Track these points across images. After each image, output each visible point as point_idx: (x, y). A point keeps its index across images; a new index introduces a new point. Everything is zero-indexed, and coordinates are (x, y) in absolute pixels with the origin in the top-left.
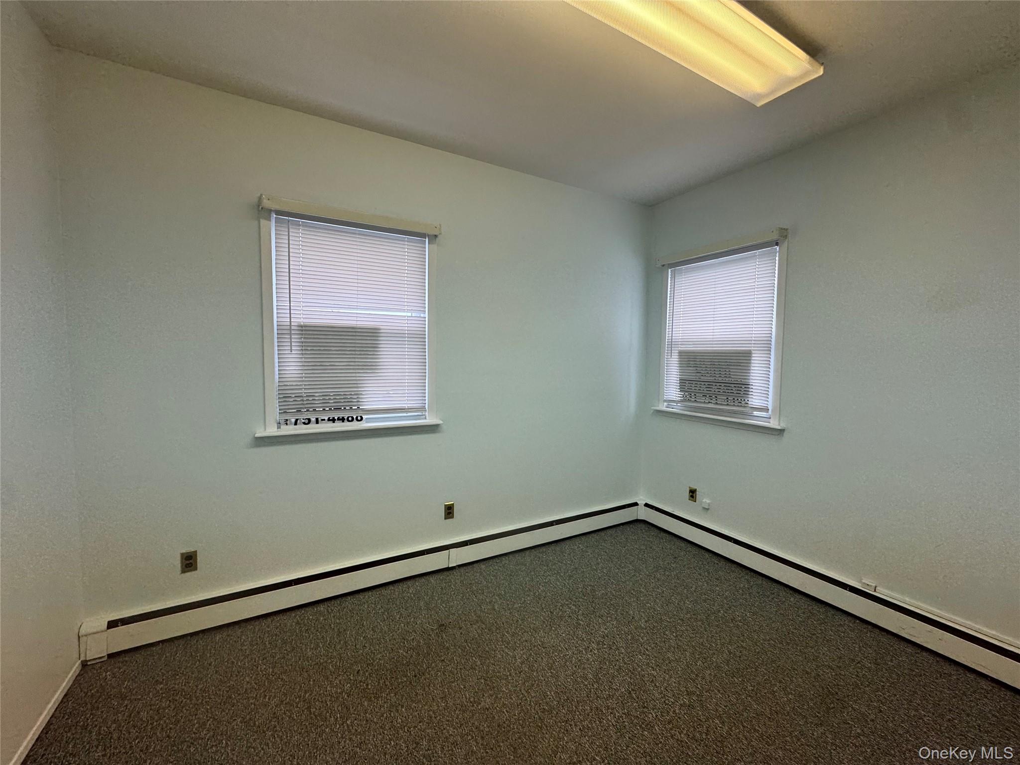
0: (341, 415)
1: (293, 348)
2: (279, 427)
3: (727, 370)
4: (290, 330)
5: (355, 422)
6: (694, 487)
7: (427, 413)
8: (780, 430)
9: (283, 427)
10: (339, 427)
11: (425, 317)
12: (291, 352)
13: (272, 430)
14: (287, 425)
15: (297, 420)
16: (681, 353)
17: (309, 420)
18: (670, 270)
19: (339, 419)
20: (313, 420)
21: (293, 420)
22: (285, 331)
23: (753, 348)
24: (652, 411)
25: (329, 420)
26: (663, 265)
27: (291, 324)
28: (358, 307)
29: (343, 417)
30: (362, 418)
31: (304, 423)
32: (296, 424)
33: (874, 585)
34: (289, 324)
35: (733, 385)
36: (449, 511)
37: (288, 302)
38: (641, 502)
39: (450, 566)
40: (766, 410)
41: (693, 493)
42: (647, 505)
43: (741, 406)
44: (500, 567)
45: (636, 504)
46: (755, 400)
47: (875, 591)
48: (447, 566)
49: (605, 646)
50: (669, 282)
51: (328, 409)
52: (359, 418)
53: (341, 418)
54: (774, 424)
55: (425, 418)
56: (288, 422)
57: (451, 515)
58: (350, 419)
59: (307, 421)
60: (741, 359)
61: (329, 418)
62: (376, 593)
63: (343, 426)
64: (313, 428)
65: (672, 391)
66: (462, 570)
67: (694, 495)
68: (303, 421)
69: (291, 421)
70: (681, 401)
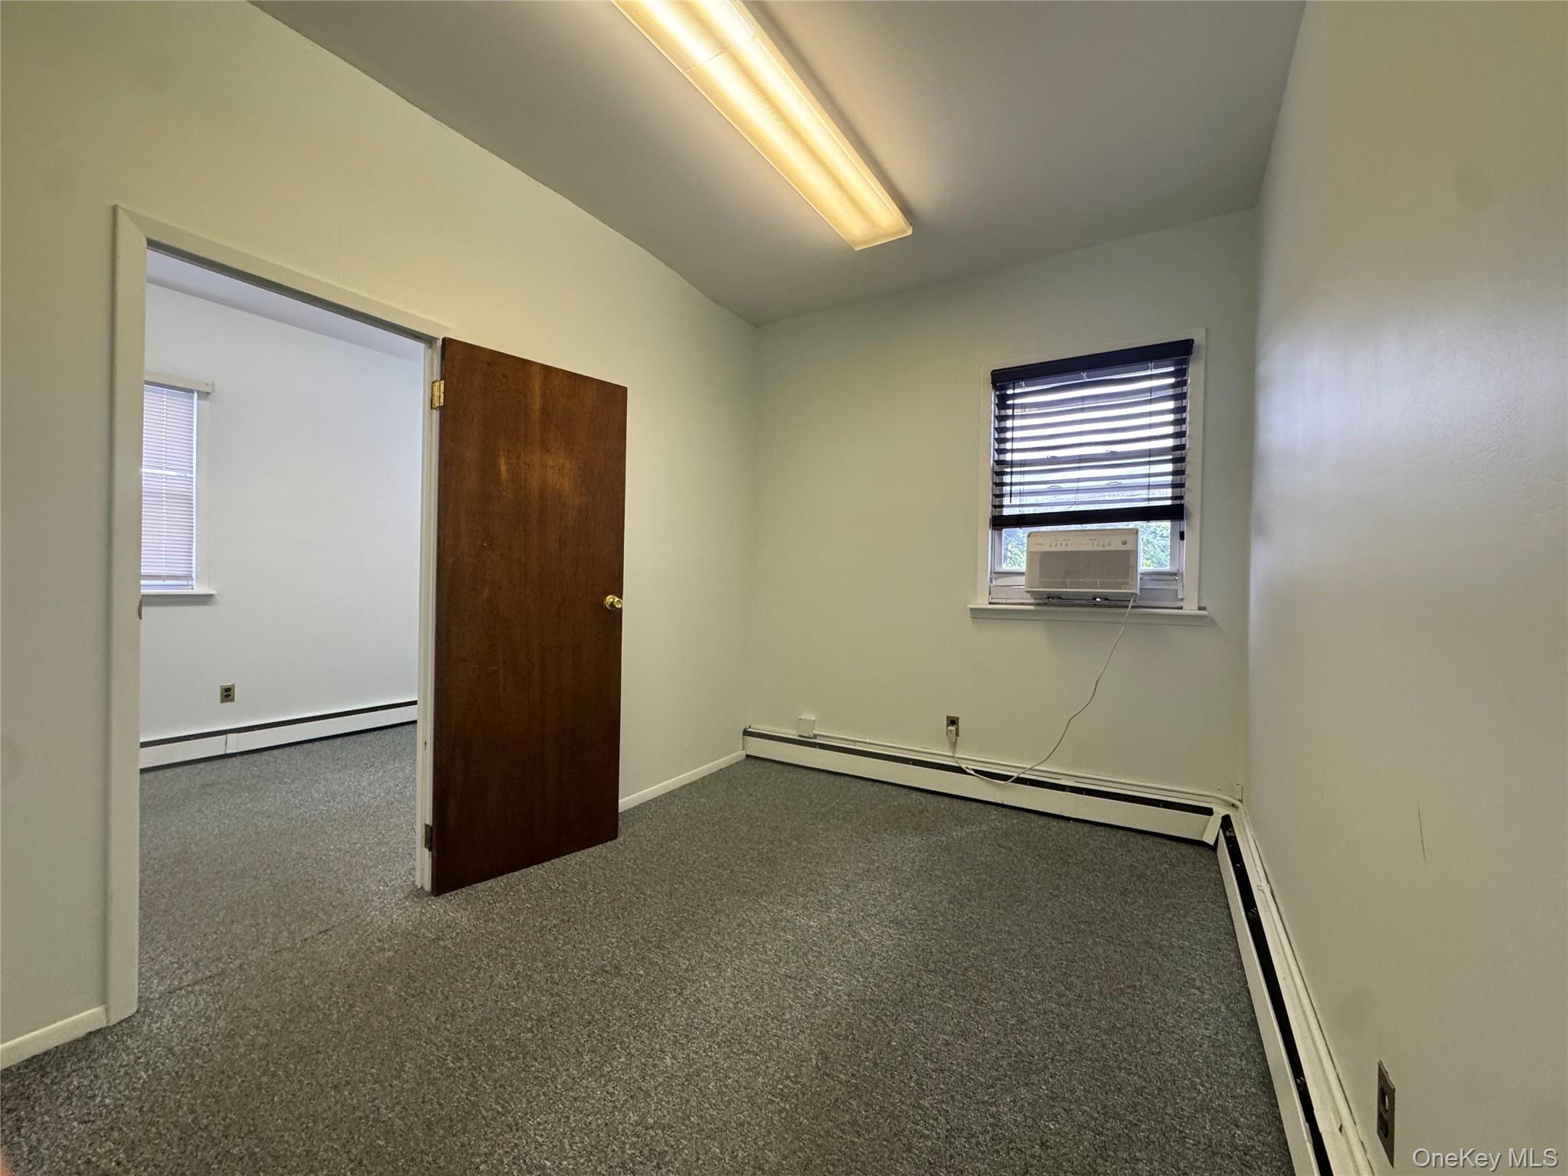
7: (194, 582)
11: (192, 478)
36: (228, 694)
39: (229, 752)
48: (224, 753)
55: (193, 589)
57: (230, 698)
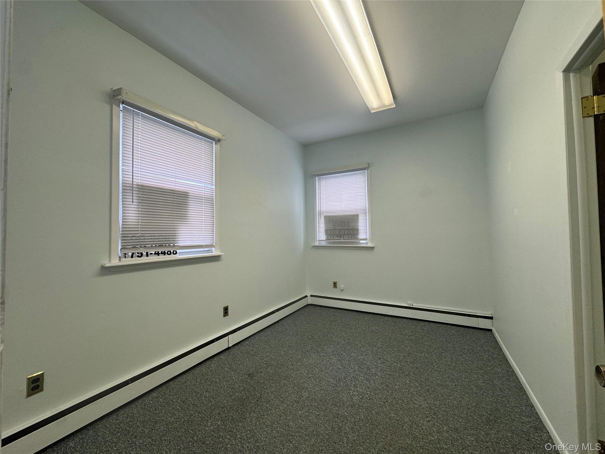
0: (163, 250)
1: (134, 201)
2: (120, 260)
3: (348, 223)
4: (133, 187)
5: (172, 255)
6: (335, 281)
7: (214, 248)
8: (373, 247)
9: (123, 259)
10: (162, 258)
11: (213, 188)
12: (133, 203)
13: (115, 262)
14: (126, 258)
15: (133, 254)
16: (326, 217)
17: (142, 254)
18: (317, 177)
19: (162, 253)
20: (145, 254)
21: (130, 254)
22: (128, 188)
23: (359, 213)
24: (311, 247)
25: (155, 254)
26: (314, 175)
27: (133, 183)
28: (177, 177)
29: (164, 252)
30: (176, 252)
31: (138, 256)
32: (132, 257)
33: (412, 303)
34: (131, 183)
35: (351, 230)
36: (226, 311)
37: (132, 167)
38: (309, 295)
39: (229, 346)
40: (366, 239)
41: (335, 284)
42: (311, 296)
43: (355, 239)
44: (257, 340)
45: (306, 296)
46: (361, 236)
47: (412, 306)
48: (227, 347)
49: (336, 355)
50: (317, 183)
51: (154, 246)
52: (175, 252)
53: (163, 252)
54: (370, 245)
56: (126, 256)
57: (227, 313)
58: (169, 253)
59: (140, 255)
60: (354, 218)
61: (156, 252)
62: (191, 373)
63: (166, 258)
64: (144, 260)
65: (321, 235)
66: (236, 347)
67: (336, 285)
68: (138, 255)
69: (128, 255)
70: (326, 240)
